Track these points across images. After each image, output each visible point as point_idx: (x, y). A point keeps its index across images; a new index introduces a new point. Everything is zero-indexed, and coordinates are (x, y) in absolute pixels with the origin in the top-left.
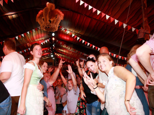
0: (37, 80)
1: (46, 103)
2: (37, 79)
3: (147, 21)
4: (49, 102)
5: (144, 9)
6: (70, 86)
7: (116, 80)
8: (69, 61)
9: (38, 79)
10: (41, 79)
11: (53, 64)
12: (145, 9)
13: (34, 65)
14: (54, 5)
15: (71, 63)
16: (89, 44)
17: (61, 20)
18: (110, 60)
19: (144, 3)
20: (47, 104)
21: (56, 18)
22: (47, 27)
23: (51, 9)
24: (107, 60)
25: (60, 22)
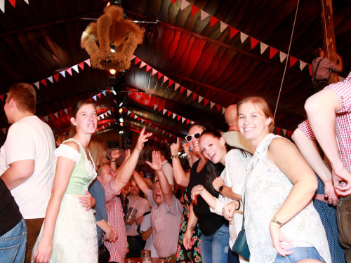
0: (83, 184)
1: (105, 233)
2: (82, 181)
3: (333, 46)
4: (112, 231)
5: (327, 18)
6: (158, 193)
7: (270, 170)
8: (156, 139)
9: (85, 183)
10: (91, 182)
11: (121, 145)
12: (329, 17)
13: (79, 150)
14: (121, 10)
15: (162, 142)
16: (200, 99)
17: (138, 45)
18: (267, 116)
19: (327, 5)
20: (107, 236)
21: (127, 39)
22: (105, 61)
23: (114, 20)
24: (261, 114)
25: (135, 49)
